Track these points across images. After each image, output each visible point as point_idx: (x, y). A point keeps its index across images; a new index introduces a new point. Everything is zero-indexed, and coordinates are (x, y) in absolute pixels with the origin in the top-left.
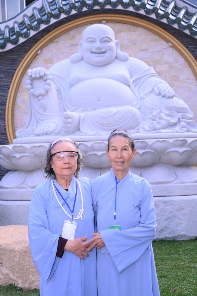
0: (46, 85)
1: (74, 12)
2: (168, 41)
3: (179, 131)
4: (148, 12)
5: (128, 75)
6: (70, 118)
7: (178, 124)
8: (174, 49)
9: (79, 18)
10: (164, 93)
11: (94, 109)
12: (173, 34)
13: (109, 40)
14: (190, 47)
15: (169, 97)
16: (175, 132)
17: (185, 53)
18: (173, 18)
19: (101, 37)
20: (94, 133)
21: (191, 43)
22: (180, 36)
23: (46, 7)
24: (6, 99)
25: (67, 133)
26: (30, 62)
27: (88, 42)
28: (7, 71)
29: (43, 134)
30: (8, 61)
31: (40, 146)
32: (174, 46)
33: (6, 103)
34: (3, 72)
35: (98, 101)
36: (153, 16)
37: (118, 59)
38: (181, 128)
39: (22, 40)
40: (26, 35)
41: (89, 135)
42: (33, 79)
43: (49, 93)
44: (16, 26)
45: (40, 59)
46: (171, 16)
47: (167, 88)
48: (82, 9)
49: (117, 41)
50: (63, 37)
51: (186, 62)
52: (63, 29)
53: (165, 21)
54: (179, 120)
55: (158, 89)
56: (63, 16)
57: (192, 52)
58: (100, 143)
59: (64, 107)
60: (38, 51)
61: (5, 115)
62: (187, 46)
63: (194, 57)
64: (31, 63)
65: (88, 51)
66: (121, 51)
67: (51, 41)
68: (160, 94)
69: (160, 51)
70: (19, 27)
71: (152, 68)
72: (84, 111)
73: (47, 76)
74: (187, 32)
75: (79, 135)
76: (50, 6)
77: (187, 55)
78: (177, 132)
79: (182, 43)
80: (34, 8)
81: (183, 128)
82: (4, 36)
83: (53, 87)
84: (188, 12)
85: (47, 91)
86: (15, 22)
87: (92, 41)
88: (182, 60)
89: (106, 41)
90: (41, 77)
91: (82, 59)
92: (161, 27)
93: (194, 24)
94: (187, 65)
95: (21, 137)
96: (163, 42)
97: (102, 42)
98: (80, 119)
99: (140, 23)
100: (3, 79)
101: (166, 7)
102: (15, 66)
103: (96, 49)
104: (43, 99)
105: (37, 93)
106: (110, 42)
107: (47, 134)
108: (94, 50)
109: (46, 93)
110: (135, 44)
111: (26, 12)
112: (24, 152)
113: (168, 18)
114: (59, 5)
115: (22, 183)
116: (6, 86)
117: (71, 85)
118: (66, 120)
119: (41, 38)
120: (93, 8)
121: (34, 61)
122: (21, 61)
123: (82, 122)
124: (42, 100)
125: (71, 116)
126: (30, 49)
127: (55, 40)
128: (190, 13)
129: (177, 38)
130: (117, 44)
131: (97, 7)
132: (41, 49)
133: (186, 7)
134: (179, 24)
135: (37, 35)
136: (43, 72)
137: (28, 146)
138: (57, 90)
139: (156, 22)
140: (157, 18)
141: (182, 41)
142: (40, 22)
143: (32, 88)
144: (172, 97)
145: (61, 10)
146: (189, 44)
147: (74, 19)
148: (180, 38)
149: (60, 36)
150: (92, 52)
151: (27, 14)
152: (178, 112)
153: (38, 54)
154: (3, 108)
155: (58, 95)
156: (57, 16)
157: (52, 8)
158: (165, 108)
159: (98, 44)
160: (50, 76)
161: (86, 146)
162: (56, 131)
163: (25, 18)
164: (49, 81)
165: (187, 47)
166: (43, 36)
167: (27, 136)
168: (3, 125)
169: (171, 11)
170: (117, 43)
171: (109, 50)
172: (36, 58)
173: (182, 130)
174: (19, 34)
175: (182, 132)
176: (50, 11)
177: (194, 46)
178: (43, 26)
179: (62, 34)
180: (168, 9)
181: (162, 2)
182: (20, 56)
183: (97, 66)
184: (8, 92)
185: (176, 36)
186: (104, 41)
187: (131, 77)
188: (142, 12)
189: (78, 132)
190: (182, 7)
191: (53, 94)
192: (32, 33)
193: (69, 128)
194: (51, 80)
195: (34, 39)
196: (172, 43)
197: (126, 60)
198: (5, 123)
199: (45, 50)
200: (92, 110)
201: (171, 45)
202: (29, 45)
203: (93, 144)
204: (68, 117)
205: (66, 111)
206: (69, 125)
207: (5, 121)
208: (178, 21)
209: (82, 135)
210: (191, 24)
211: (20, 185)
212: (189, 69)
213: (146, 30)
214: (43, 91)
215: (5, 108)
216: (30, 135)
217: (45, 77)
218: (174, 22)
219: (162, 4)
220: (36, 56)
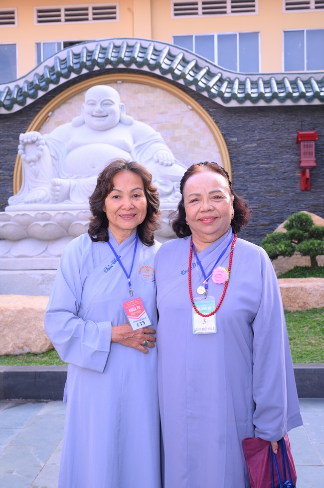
0: (38, 150)
1: (85, 71)
2: (188, 104)
3: (171, 200)
4: (165, 72)
5: (129, 141)
6: (59, 186)
7: (173, 193)
8: (194, 112)
9: (92, 77)
10: (162, 161)
11: (89, 176)
12: (193, 96)
13: (110, 103)
14: (211, 110)
15: (167, 165)
16: (166, 202)
17: (205, 117)
18: (191, 79)
19: (102, 100)
20: (83, 202)
21: (212, 106)
22: (200, 99)
23: (57, 65)
24: (14, 164)
25: (55, 202)
26: (40, 125)
27: (89, 105)
28: (16, 134)
29: (31, 202)
30: (17, 124)
31: (23, 215)
32: (193, 109)
33: (14, 168)
34: (12, 135)
35: (93, 167)
36: (169, 76)
37: (122, 123)
38: (174, 198)
39: (29, 101)
40: (33, 96)
41: (78, 204)
42: (25, 144)
43: (42, 160)
44: (26, 86)
45: (51, 121)
46: (188, 77)
47: (167, 155)
48: (93, 68)
49: (122, 104)
50: (76, 98)
51: (207, 127)
52: (75, 90)
53: (181, 82)
54: (173, 189)
55: (157, 156)
56: (73, 76)
57: (213, 116)
58: (85, 212)
59: (58, 174)
60: (48, 112)
61: (13, 182)
62: (208, 109)
63: (215, 121)
64: (42, 125)
65: (89, 114)
66: (127, 114)
67: (64, 102)
68: (158, 162)
69: (180, 115)
70: (28, 86)
71: (158, 133)
72: (77, 178)
73: (39, 141)
74: (205, 94)
75: (68, 203)
76: (60, 64)
77: (207, 119)
78: (169, 202)
79: (202, 105)
80: (46, 67)
81: (175, 198)
82: (11, 97)
83: (47, 153)
84: (210, 72)
85: (39, 157)
86: (26, 81)
87: (93, 104)
88: (203, 125)
89: (108, 104)
90: (33, 142)
91: (84, 123)
92: (180, 88)
93: (214, 85)
94: (208, 130)
95: (12, 204)
96: (183, 105)
97: (104, 105)
98: (70, 186)
99: (158, 84)
100: (12, 143)
101: (184, 67)
102: (25, 128)
103: (97, 112)
104: (35, 165)
105: (28, 158)
106: (111, 105)
107: (35, 202)
108: (94, 114)
109: (38, 159)
110: (153, 106)
111: (37, 71)
112: (9, 221)
113: (185, 79)
114: (70, 63)
115: (7, 252)
116: (15, 151)
117: (69, 151)
118: (54, 188)
119: (52, 99)
120: (105, 66)
121: (45, 123)
122: (30, 124)
123: (73, 190)
124: (34, 167)
125: (59, 184)
126: (40, 111)
127: (68, 102)
128: (213, 74)
129: (197, 100)
130: (121, 108)
131: (109, 67)
132: (53, 110)
133: (208, 67)
134: (197, 85)
135: (48, 96)
136: (35, 137)
137: (12, 214)
138: (51, 156)
139: (174, 83)
140: (173, 78)
141: (202, 104)
142: (49, 82)
143: (25, 153)
144: (171, 165)
145: (71, 70)
146: (210, 107)
147: (88, 79)
148: (200, 101)
149: (73, 97)
150: (93, 116)
151: (38, 72)
152: (173, 181)
153: (48, 117)
154: (11, 174)
155: (52, 161)
156: (66, 76)
157: (63, 67)
158: (160, 177)
159: (98, 107)
160: (43, 141)
161: (71, 215)
162: (45, 199)
163: (35, 77)
164: (41, 146)
165: (207, 111)
166: (54, 97)
167: (17, 204)
168: (11, 192)
169: (190, 71)
170: (122, 105)
171: (111, 114)
172: (47, 120)
173: (174, 200)
174: (26, 95)
175: (174, 202)
176: (59, 70)
177: (215, 110)
178: (52, 87)
179: (75, 95)
180: (185, 69)
181: (182, 61)
182: (30, 118)
183: (99, 131)
184: (16, 156)
185: (196, 98)
186: (106, 104)
187: (135, 142)
188: (157, 72)
189: (68, 201)
190: (203, 66)
191: (47, 160)
192: (41, 94)
193: (58, 196)
194: (43, 145)
195: (45, 100)
196: (191, 106)
197: (130, 124)
198: (13, 190)
199: (57, 112)
200: (86, 177)
201: (191, 108)
202: (39, 106)
203: (78, 213)
204: (55, 185)
205: (60, 178)
206: (58, 193)
207: (12, 187)
208: (196, 82)
209: (71, 204)
210: (209, 86)
211: (5, 254)
212: (211, 134)
213: (165, 92)
214: (34, 157)
215: (13, 174)
216: (20, 202)
217: (37, 142)
218: (191, 83)
219: (181, 63)
220: (47, 119)
